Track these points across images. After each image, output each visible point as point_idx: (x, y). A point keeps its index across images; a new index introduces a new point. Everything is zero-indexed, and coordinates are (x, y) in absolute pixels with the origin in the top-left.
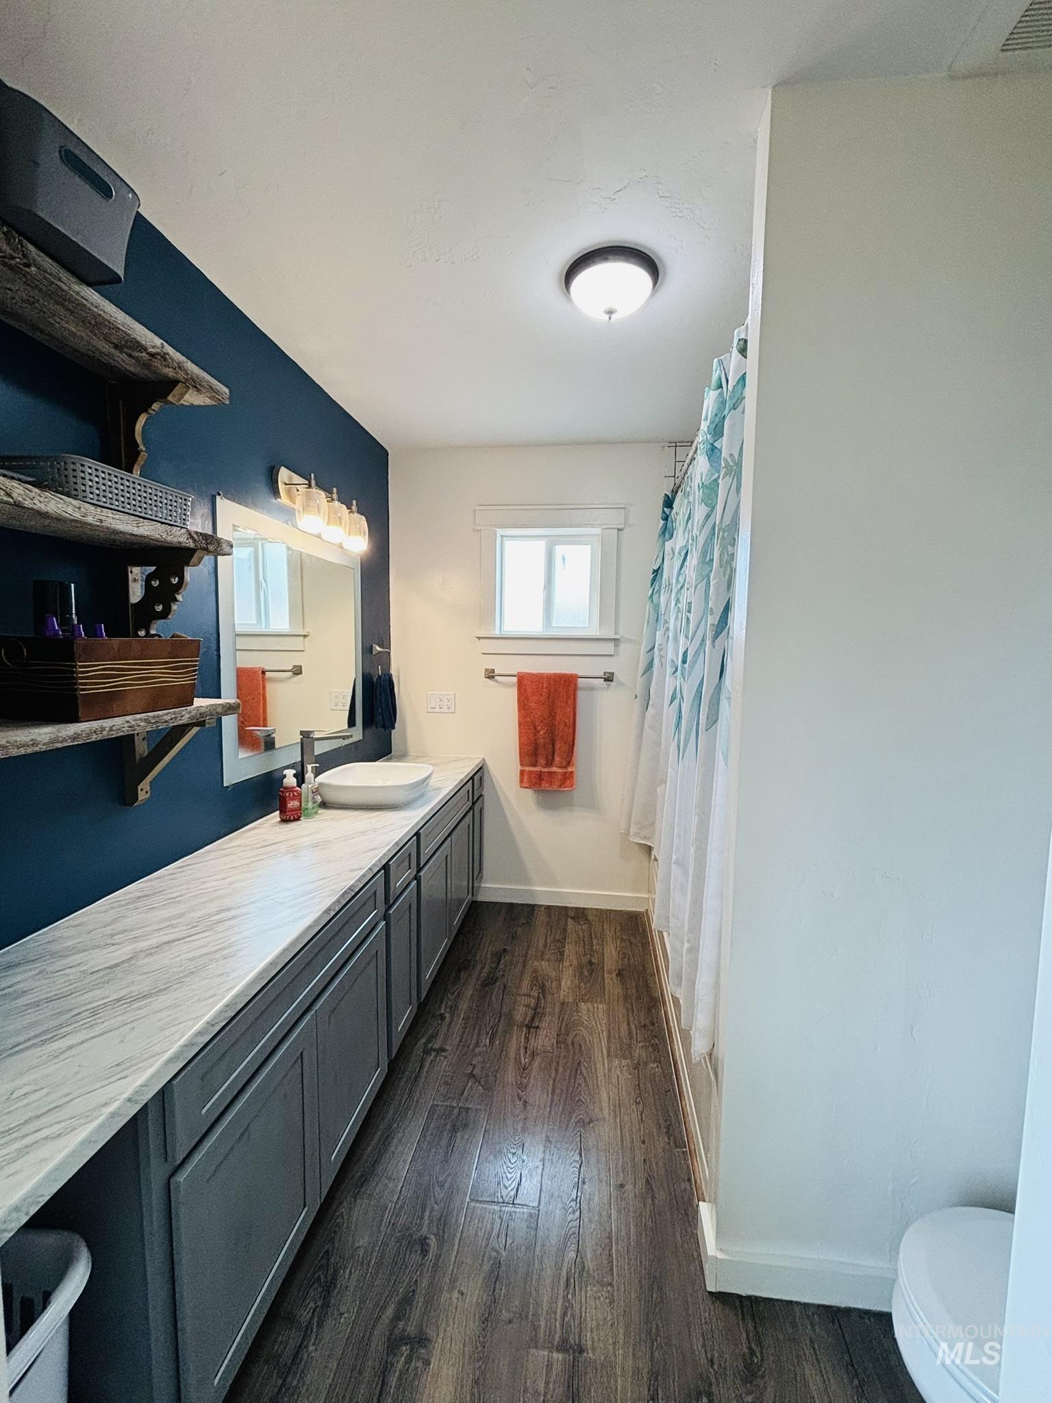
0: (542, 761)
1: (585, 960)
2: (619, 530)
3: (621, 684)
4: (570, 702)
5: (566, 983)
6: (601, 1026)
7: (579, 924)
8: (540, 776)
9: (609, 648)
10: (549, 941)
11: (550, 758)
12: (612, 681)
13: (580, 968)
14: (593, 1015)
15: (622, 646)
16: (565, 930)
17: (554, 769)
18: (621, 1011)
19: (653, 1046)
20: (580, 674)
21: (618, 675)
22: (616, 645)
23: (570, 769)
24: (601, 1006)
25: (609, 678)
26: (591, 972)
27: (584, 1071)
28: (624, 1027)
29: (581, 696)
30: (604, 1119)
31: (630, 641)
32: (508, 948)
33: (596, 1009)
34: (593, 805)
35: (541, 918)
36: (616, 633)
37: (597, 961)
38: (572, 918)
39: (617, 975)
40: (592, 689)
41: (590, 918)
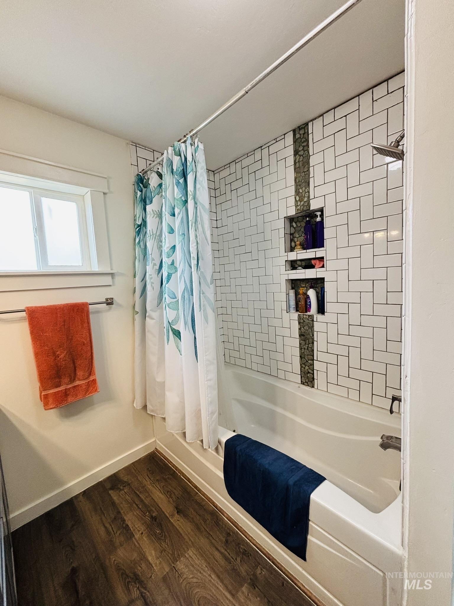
0: (67, 380)
1: (148, 519)
2: (105, 194)
3: (119, 305)
4: (85, 325)
5: (151, 555)
7: (121, 490)
8: (66, 394)
9: (107, 280)
10: (108, 525)
11: (73, 375)
12: (113, 304)
13: (149, 527)
14: (193, 566)
15: (117, 279)
16: (113, 504)
17: (77, 383)
18: (203, 542)
19: (244, 554)
20: (89, 301)
21: (116, 299)
22: (113, 278)
23: (91, 378)
24: (190, 553)
25: (109, 302)
26: (160, 525)
28: (217, 555)
29: (92, 318)
31: (122, 274)
32: (74, 565)
33: (190, 559)
34: (110, 398)
35: (85, 507)
36: (112, 269)
37: (156, 513)
38: (111, 489)
39: (178, 512)
40: (98, 312)
41: (125, 479)
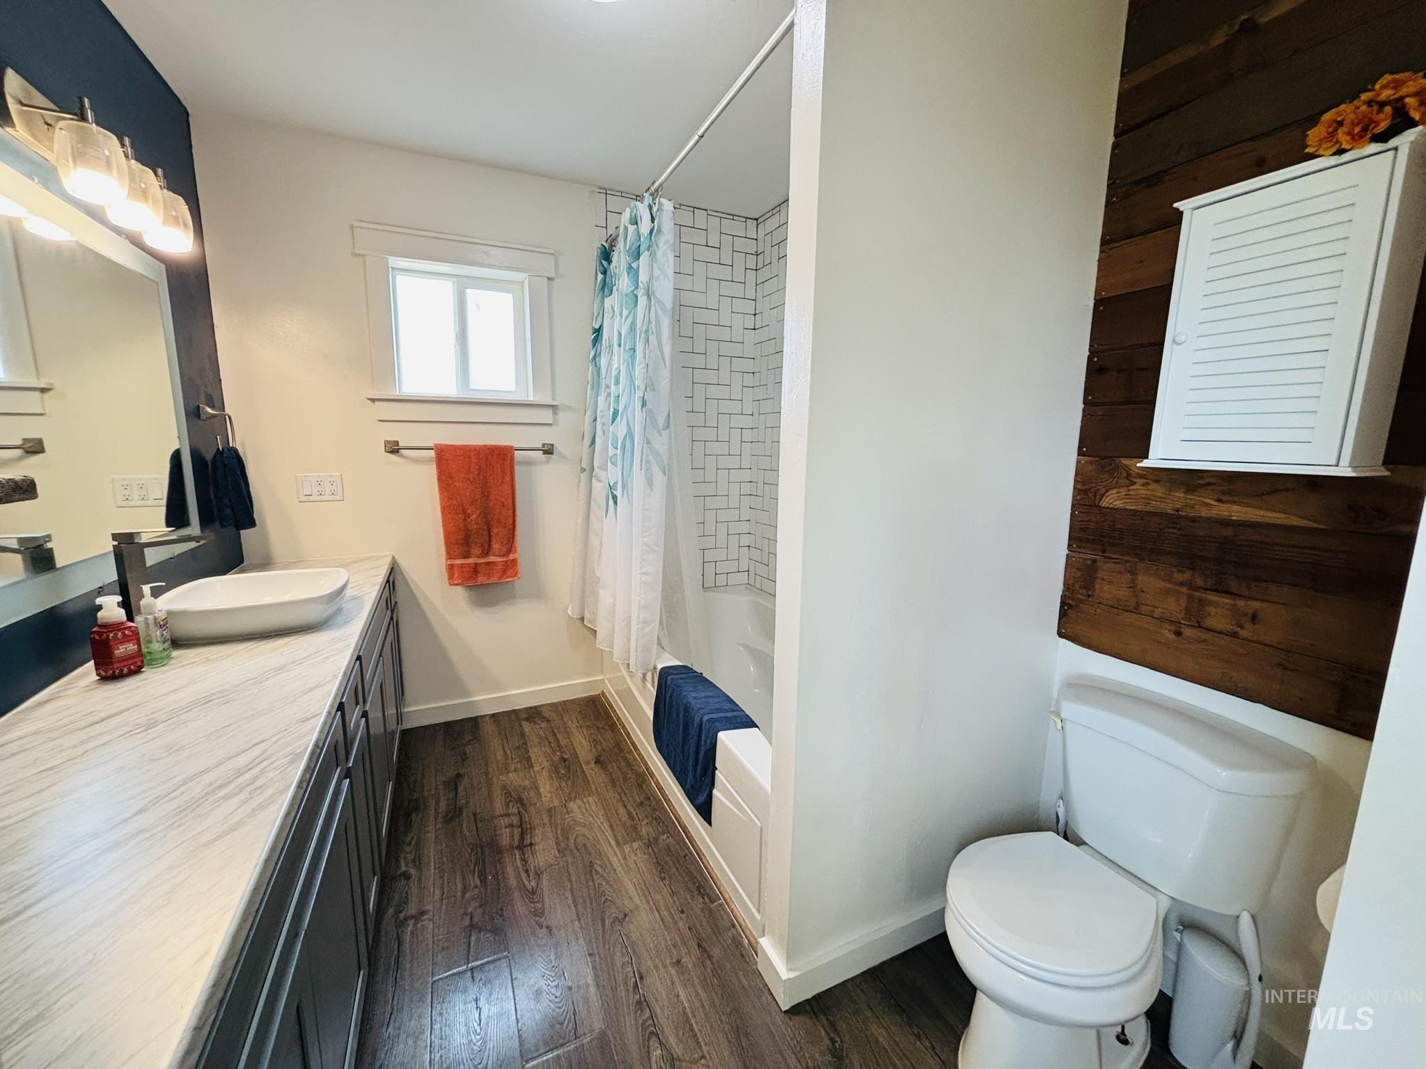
0: (477, 551)
1: (556, 758)
2: (549, 279)
3: (564, 458)
4: (507, 479)
5: (545, 787)
6: (599, 819)
7: (536, 723)
8: (475, 570)
9: (546, 416)
10: (508, 752)
11: (486, 545)
12: (552, 454)
13: (555, 769)
14: (587, 810)
15: (562, 415)
16: (522, 734)
17: (492, 559)
18: (611, 795)
19: (656, 819)
20: (516, 446)
21: (559, 447)
22: (555, 413)
23: (511, 557)
24: (591, 799)
25: (548, 451)
26: (568, 768)
27: (600, 870)
28: (622, 811)
29: (518, 470)
30: (637, 907)
31: (570, 408)
32: (461, 772)
33: (587, 804)
34: (538, 593)
35: (489, 729)
36: (553, 400)
37: (569, 756)
38: (526, 719)
39: (595, 763)
40: (529, 463)
41: (547, 715)
